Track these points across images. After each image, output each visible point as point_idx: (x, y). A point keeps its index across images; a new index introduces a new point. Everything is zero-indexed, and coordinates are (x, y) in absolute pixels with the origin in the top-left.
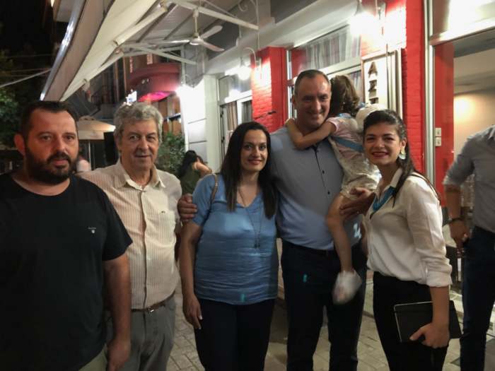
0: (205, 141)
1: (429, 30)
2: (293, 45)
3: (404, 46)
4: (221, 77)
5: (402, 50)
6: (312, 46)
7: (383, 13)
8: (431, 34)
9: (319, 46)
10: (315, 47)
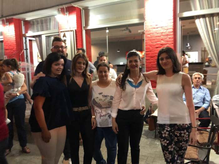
2: (25, 19)
3: (76, 28)
5: (76, 30)
6: (34, 21)
7: (68, 15)
8: (84, 26)
9: (38, 21)
10: (36, 22)
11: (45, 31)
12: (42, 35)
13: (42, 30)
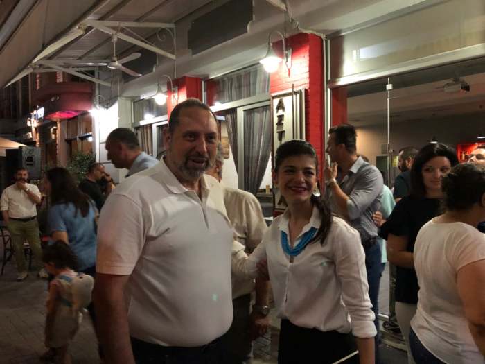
1: (328, 75)
2: (208, 76)
3: (307, 87)
4: (136, 100)
5: (306, 90)
6: (225, 79)
7: (290, 56)
8: (329, 78)
9: (232, 79)
10: (229, 80)
11: (244, 98)
12: (238, 109)
13: (240, 97)
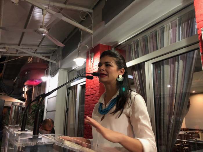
0: (55, 111)
4: (70, 70)
12: (145, 63)
